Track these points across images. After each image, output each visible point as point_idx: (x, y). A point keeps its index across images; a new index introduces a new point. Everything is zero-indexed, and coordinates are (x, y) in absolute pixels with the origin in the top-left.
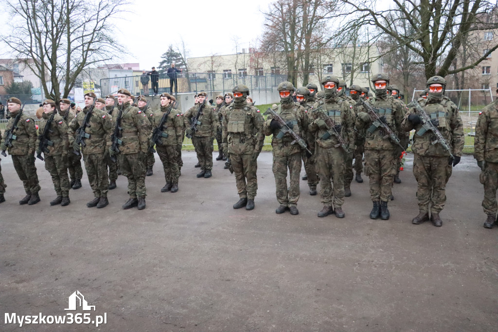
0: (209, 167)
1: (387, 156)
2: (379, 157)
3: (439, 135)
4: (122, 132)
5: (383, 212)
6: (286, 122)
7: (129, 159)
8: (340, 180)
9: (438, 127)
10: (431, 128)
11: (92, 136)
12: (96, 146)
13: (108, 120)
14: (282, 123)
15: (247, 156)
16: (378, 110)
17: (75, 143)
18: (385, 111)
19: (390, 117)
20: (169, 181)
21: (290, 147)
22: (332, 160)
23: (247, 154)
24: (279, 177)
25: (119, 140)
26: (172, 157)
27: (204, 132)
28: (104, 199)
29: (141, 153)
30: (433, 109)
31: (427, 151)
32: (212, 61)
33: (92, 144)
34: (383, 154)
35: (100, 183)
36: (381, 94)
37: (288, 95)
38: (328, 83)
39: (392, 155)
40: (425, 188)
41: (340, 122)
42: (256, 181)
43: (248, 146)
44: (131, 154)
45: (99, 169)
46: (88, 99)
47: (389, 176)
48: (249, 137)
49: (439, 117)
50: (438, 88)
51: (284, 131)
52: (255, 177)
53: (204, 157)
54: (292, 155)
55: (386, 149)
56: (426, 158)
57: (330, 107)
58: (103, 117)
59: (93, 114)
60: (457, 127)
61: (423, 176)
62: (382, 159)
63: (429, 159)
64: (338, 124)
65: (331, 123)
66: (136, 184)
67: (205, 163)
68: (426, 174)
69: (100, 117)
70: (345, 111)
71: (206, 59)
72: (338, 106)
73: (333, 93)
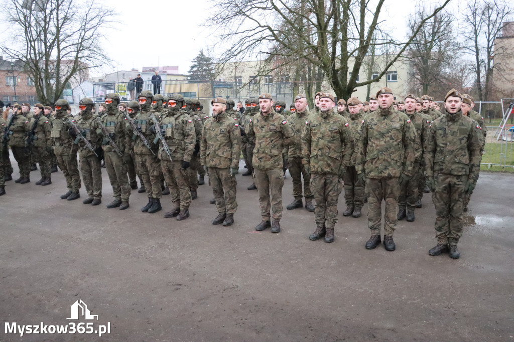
1: (148, 160)
8: (122, 178)
9: (166, 136)
10: (160, 137)
14: (77, 131)
18: (142, 122)
19: (145, 127)
21: (87, 151)
34: (145, 158)
36: (143, 108)
37: (85, 109)
38: (107, 99)
39: (152, 159)
40: (172, 187)
41: (113, 130)
43: (65, 149)
47: (153, 176)
48: (66, 142)
49: (168, 128)
50: (173, 103)
51: (78, 137)
57: (109, 118)
60: (187, 136)
61: (167, 177)
62: (145, 162)
64: (112, 133)
68: (168, 175)
70: (120, 122)
72: (115, 118)
73: (111, 107)
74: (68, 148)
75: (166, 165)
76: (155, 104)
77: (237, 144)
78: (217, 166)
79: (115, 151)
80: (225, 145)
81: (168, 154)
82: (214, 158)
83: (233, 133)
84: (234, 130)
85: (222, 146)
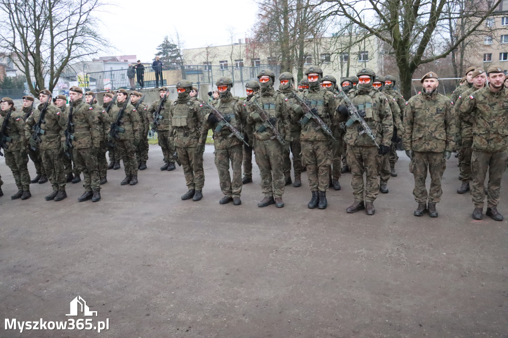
0: (172, 160)
1: (321, 147)
2: (313, 147)
3: (365, 126)
4: (74, 128)
5: (320, 202)
6: (223, 116)
7: (82, 153)
8: (279, 170)
9: (365, 117)
10: (358, 119)
11: (47, 132)
12: (52, 142)
13: (62, 117)
15: (190, 149)
16: (310, 102)
17: (31, 139)
18: (317, 103)
19: (322, 109)
20: (129, 174)
21: (229, 140)
22: (269, 152)
23: (191, 147)
24: (221, 169)
25: (71, 136)
26: (130, 151)
27: (166, 126)
28: (62, 193)
29: (93, 147)
30: (361, 100)
31: (356, 142)
32: (207, 52)
33: (48, 140)
34: (317, 145)
35: (57, 177)
36: (314, 87)
37: (226, 90)
38: (263, 77)
39: (326, 146)
40: (358, 177)
41: (274, 114)
42: (203, 173)
43: (192, 140)
44: (84, 149)
45: (56, 164)
46: (43, 96)
47: (325, 166)
48: (193, 131)
49: (366, 108)
50: (366, 80)
52: (201, 169)
53: (167, 151)
54: (231, 147)
55: (319, 140)
56: (356, 148)
57: (265, 100)
58: (57, 114)
59: (48, 111)
60: (386, 117)
61: (355, 165)
62: (317, 150)
63: (359, 149)
64: (273, 117)
65: (265, 115)
66: (90, 178)
67: (169, 156)
68: (358, 164)
69: (55, 113)
70: (280, 104)
71: (202, 50)
72: (273, 99)
73: (268, 87)
74: (196, 138)
75: (358, 152)
76: (286, 83)
77: (454, 124)
78: (433, 150)
79: (275, 139)
80: (441, 126)
81: (373, 139)
82: (430, 141)
83: (450, 112)
84: (450, 109)
85: (439, 127)
